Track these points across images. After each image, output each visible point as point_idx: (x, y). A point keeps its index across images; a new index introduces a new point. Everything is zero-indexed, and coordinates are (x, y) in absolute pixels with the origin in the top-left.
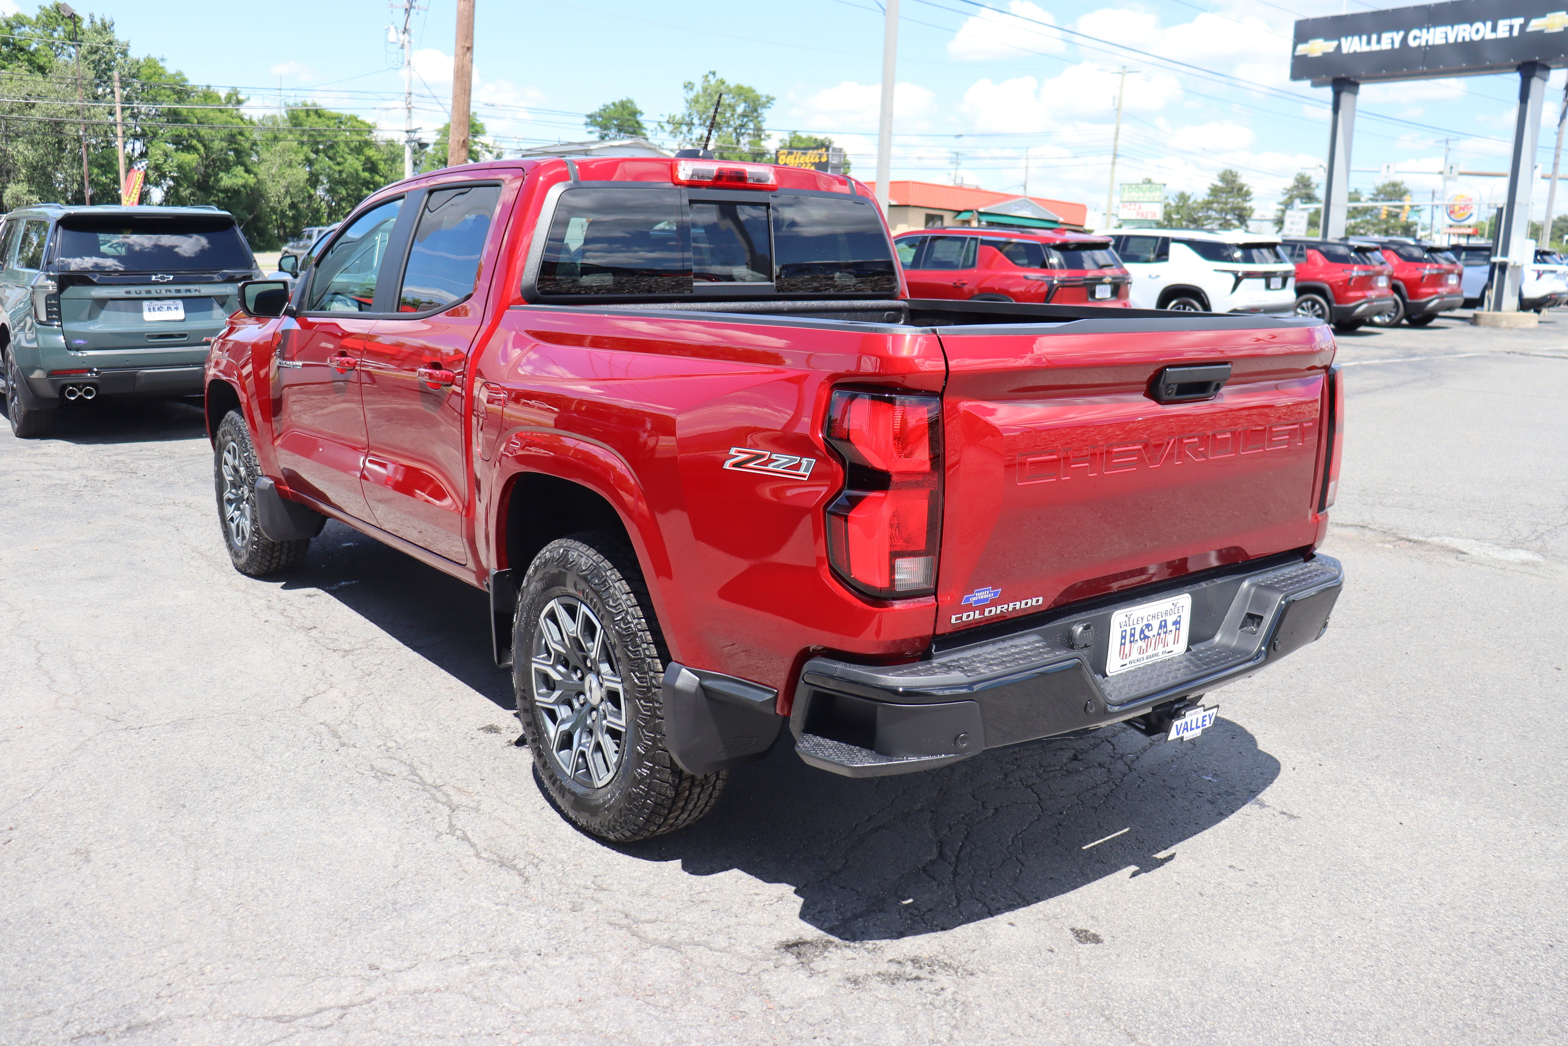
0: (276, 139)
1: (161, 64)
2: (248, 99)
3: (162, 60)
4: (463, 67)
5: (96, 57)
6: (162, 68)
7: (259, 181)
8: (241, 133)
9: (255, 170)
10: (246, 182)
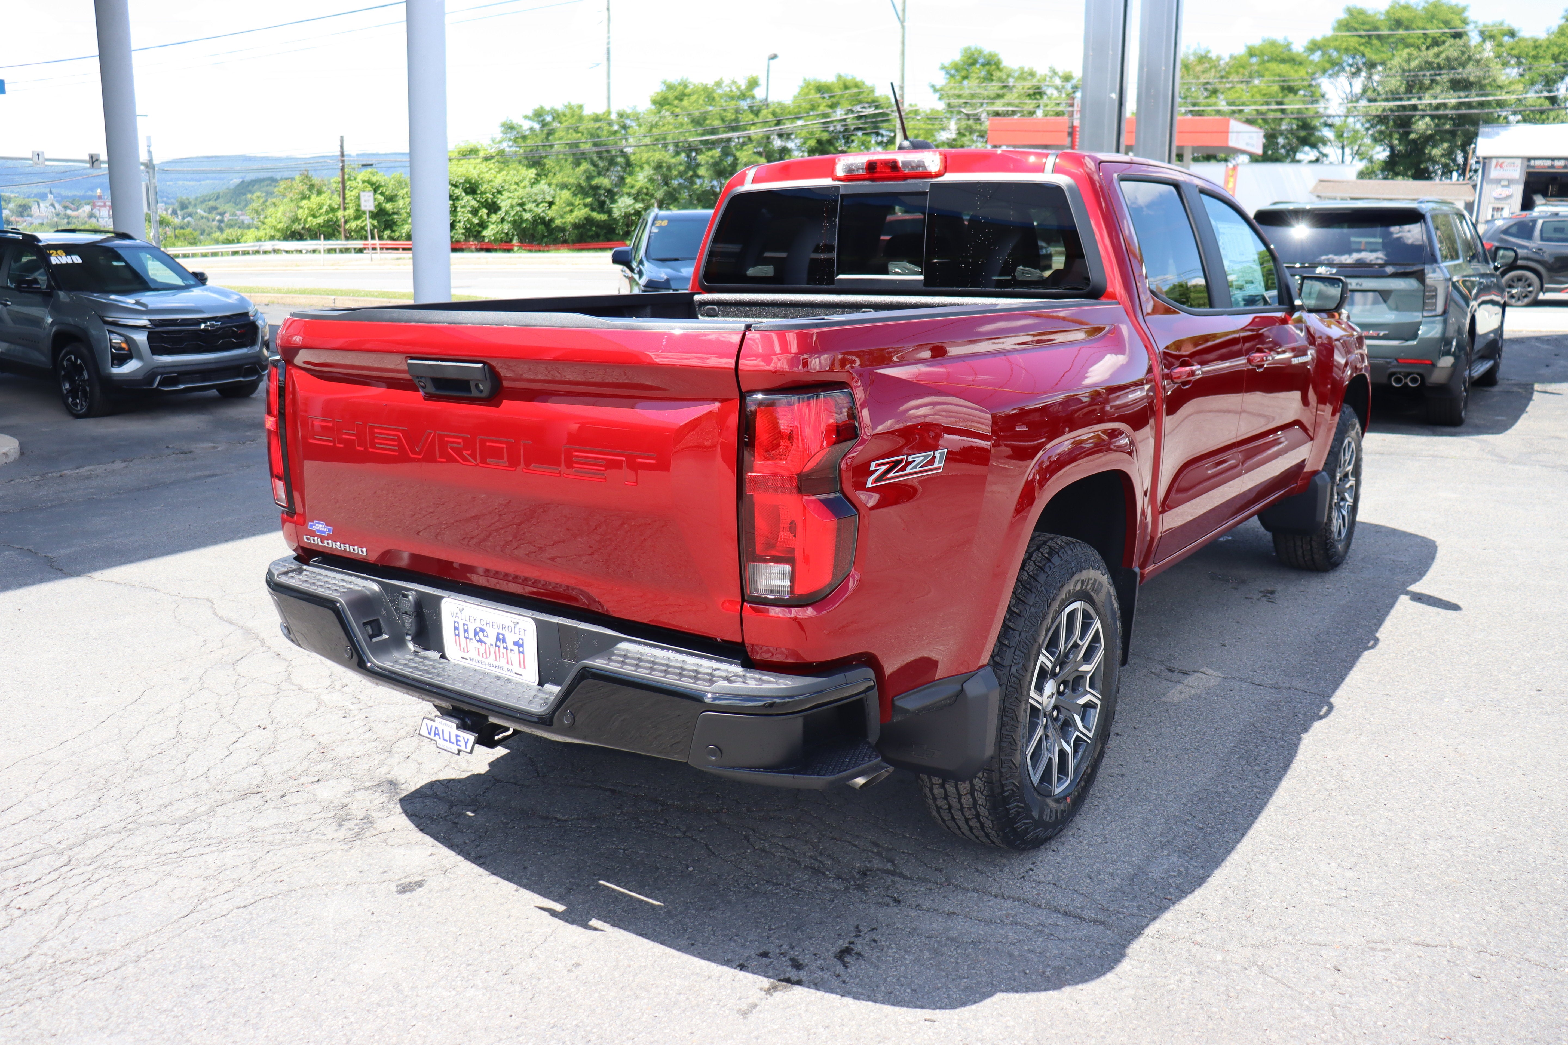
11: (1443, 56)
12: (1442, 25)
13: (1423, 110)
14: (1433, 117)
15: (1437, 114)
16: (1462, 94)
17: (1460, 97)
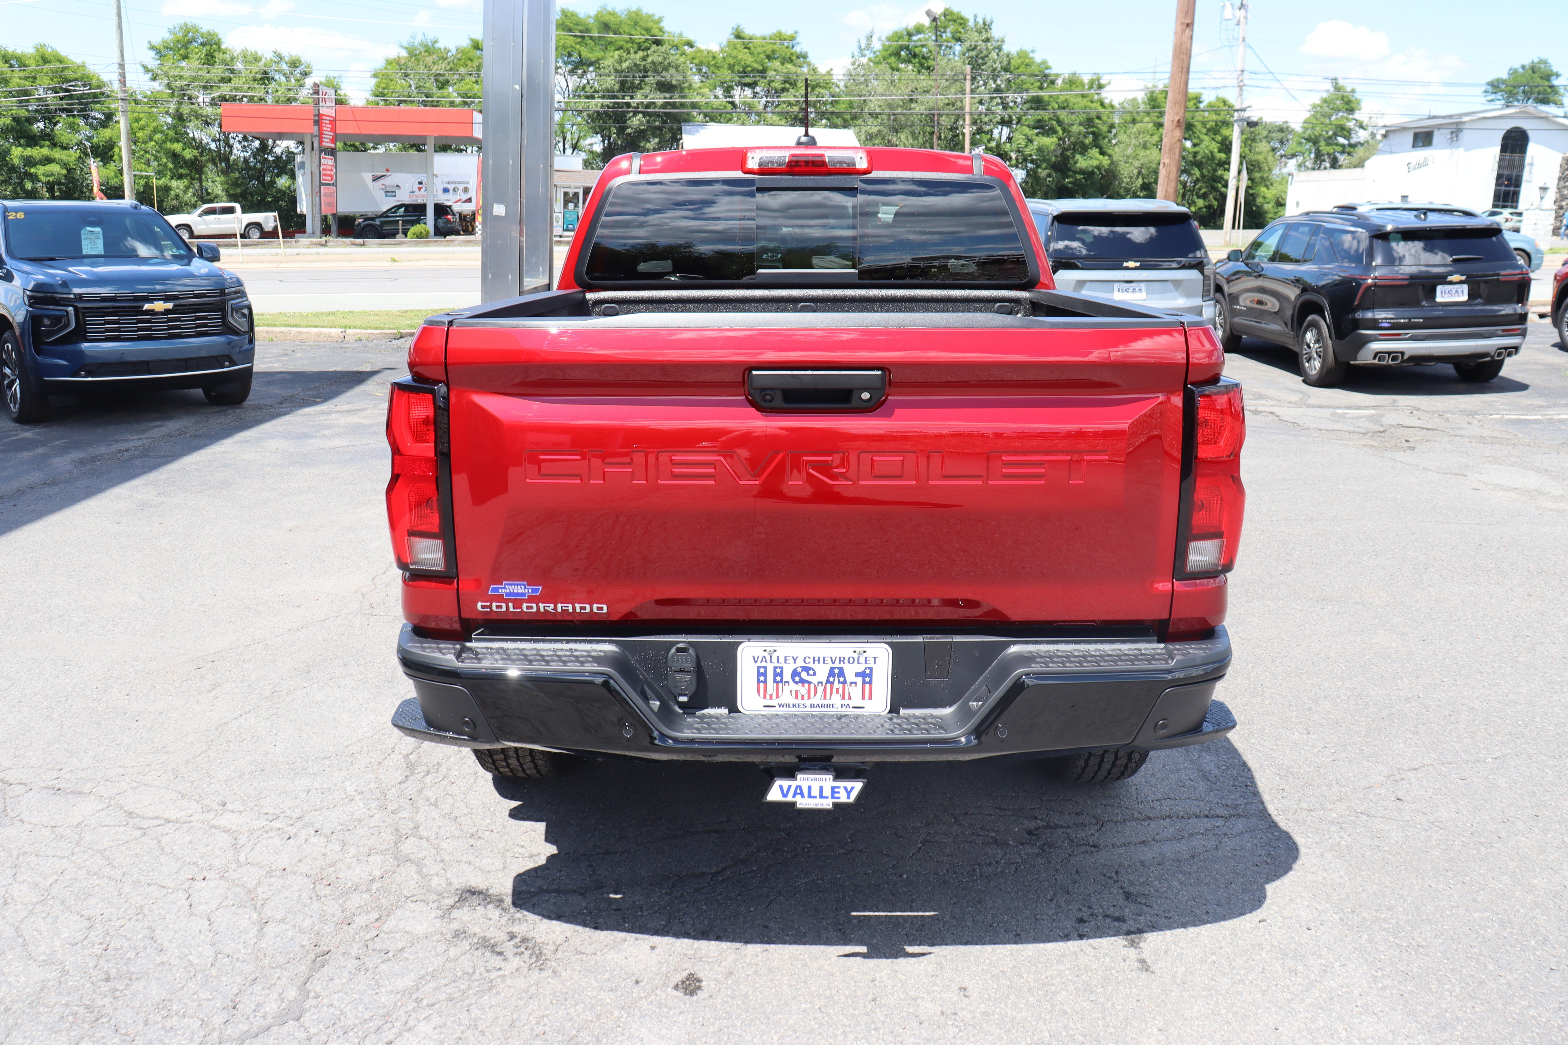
0: (1134, 121)
1: (1031, 55)
2: (1109, 83)
3: (1033, 51)
4: (1181, 44)
5: (974, 53)
6: (1033, 58)
7: (1112, 163)
8: (1099, 118)
9: (1109, 152)
10: (1100, 164)
11: (650, 59)
12: (644, 32)
13: (635, 108)
14: (645, 114)
15: (647, 110)
16: (668, 95)
17: (665, 98)
